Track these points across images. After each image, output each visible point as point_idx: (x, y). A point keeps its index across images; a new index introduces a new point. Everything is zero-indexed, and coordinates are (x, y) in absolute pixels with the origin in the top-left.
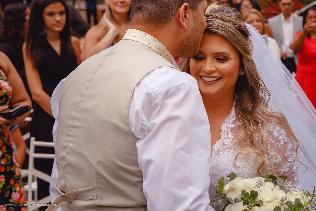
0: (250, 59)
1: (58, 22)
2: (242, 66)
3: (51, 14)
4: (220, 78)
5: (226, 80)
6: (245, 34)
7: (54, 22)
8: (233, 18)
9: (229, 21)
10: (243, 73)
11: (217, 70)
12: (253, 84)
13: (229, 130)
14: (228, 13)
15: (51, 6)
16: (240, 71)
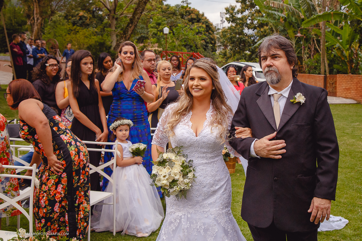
0: (218, 81)
1: (89, 68)
2: (213, 84)
3: (86, 64)
4: (201, 89)
5: (204, 90)
6: (215, 70)
7: (87, 69)
8: (209, 62)
9: (207, 63)
10: (214, 88)
11: (200, 85)
12: (219, 92)
13: (211, 116)
14: (207, 60)
15: (86, 58)
16: (212, 87)
